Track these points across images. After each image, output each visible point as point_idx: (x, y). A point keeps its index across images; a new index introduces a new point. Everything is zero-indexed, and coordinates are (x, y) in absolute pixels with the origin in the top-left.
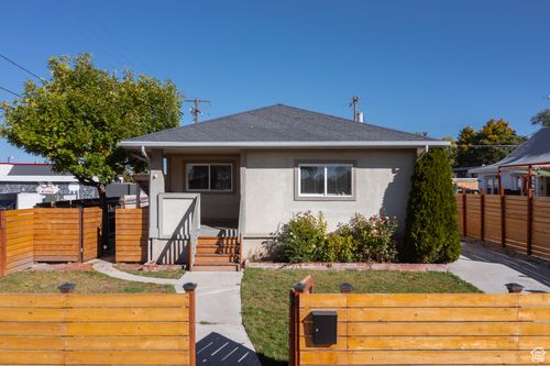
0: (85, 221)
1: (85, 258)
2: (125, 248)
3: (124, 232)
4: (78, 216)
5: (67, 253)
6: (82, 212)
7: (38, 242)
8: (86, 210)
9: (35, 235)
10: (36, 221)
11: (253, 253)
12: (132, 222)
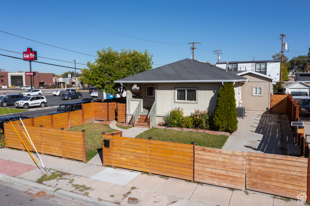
0: (109, 107)
1: (109, 120)
2: (120, 117)
3: (120, 112)
4: (107, 105)
5: (104, 118)
6: (108, 104)
7: (96, 114)
8: (109, 103)
9: (95, 111)
10: (95, 107)
11: (160, 122)
12: (122, 108)
